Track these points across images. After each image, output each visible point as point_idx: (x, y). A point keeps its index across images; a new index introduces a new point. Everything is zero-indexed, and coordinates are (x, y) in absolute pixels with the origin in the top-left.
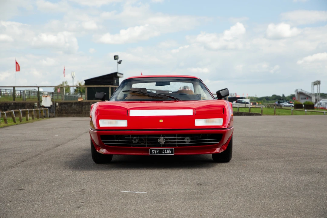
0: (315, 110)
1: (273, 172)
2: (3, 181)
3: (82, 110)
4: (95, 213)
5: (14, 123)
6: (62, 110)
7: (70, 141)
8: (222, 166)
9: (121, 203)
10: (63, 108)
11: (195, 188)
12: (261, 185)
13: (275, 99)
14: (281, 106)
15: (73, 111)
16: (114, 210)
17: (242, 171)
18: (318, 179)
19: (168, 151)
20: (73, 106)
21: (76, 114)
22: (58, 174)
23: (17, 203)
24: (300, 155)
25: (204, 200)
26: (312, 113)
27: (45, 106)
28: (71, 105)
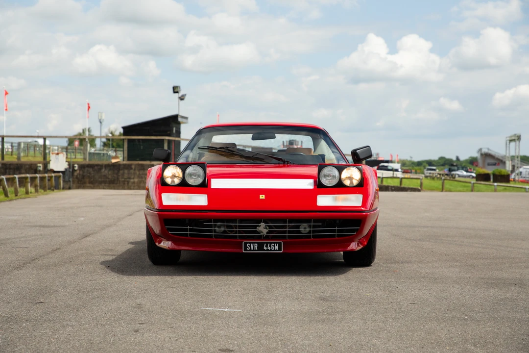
0: (511, 184)
1: (443, 282)
2: (8, 290)
3: (118, 179)
4: (164, 340)
5: (6, 198)
6: (83, 177)
7: (104, 228)
8: (359, 272)
9: (203, 326)
10: (85, 174)
11: (318, 306)
12: (423, 302)
13: (443, 165)
14: (453, 177)
15: (103, 179)
16: (194, 336)
17: (393, 280)
18: (514, 294)
19: (272, 247)
20: (103, 170)
21: (107, 185)
22: (95, 280)
23: (37, 324)
24: (486, 257)
25: (334, 324)
26: (505, 189)
27: (55, 169)
28: (101, 169)
